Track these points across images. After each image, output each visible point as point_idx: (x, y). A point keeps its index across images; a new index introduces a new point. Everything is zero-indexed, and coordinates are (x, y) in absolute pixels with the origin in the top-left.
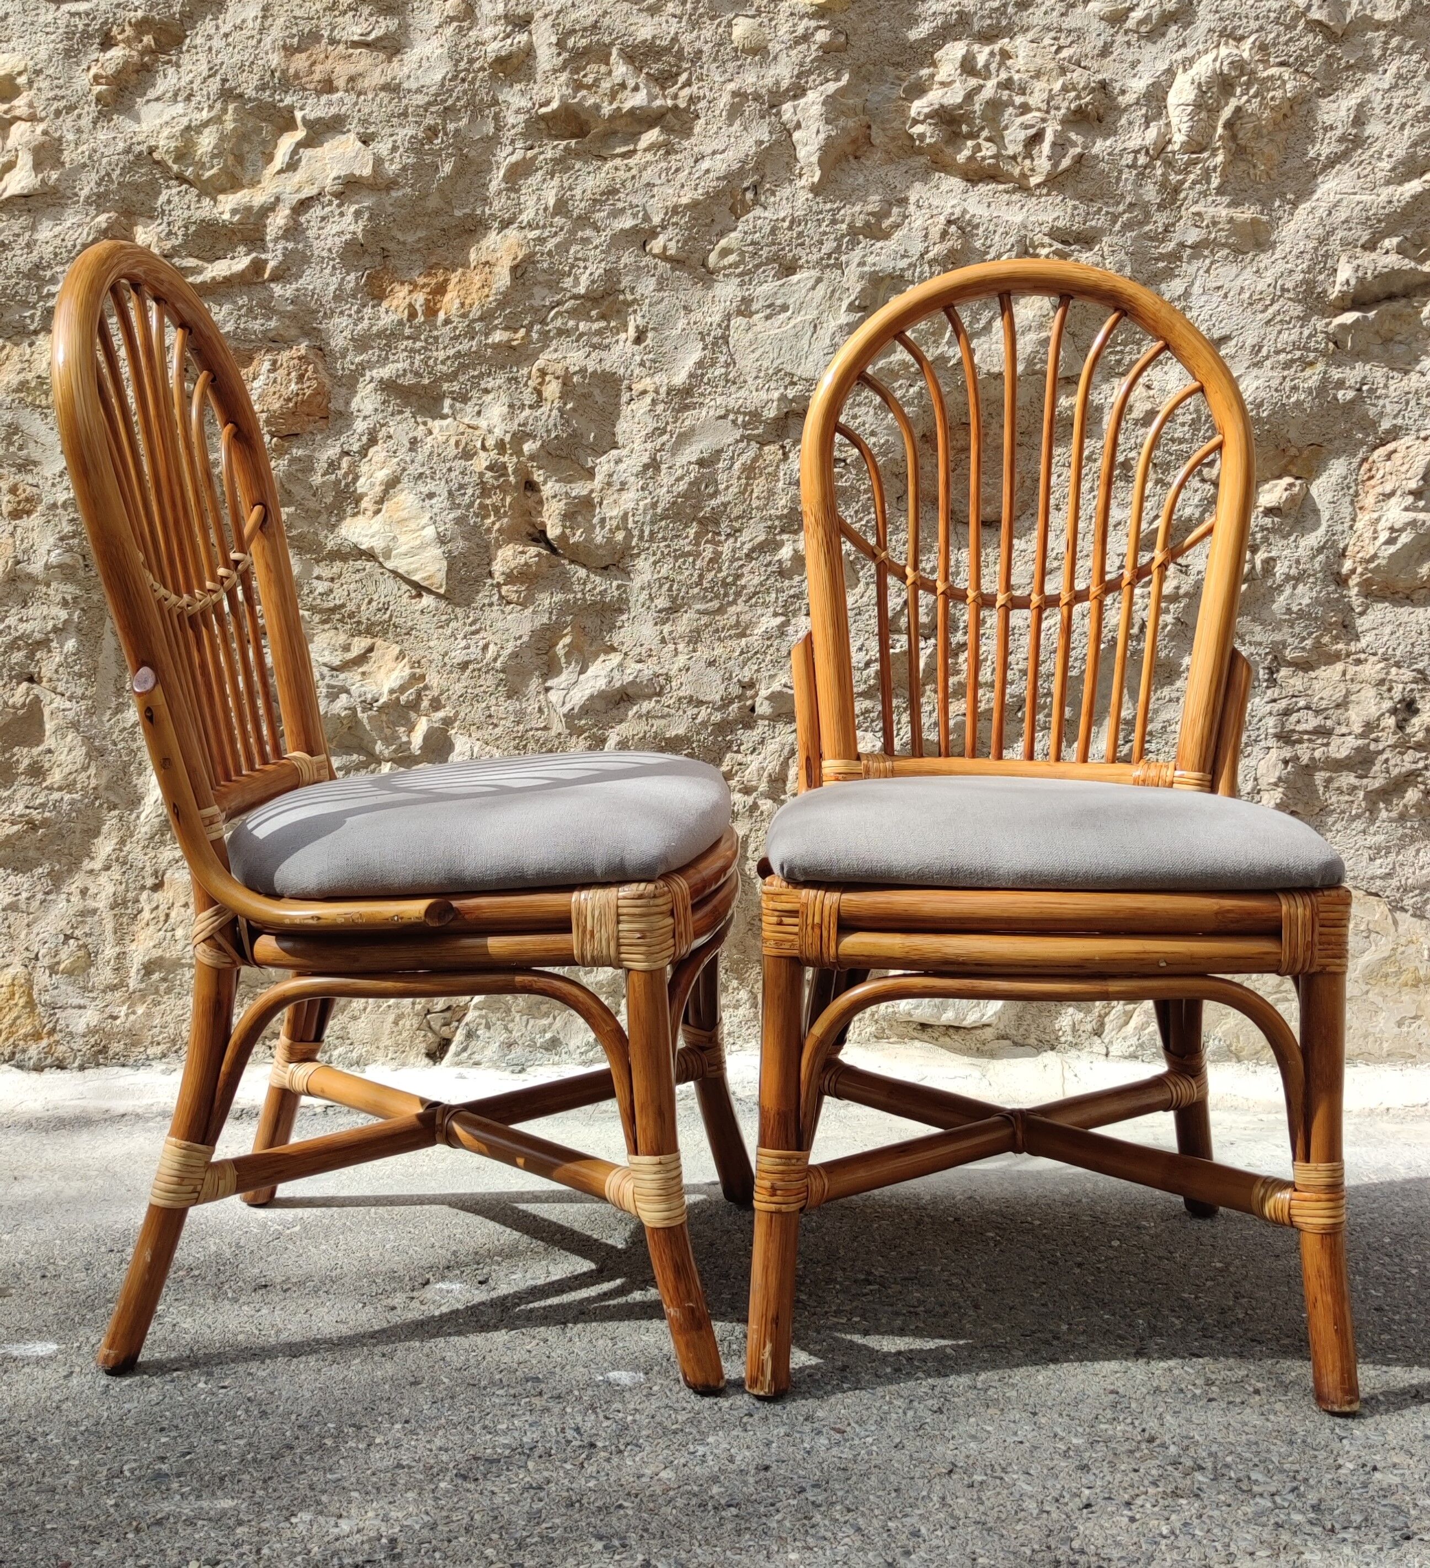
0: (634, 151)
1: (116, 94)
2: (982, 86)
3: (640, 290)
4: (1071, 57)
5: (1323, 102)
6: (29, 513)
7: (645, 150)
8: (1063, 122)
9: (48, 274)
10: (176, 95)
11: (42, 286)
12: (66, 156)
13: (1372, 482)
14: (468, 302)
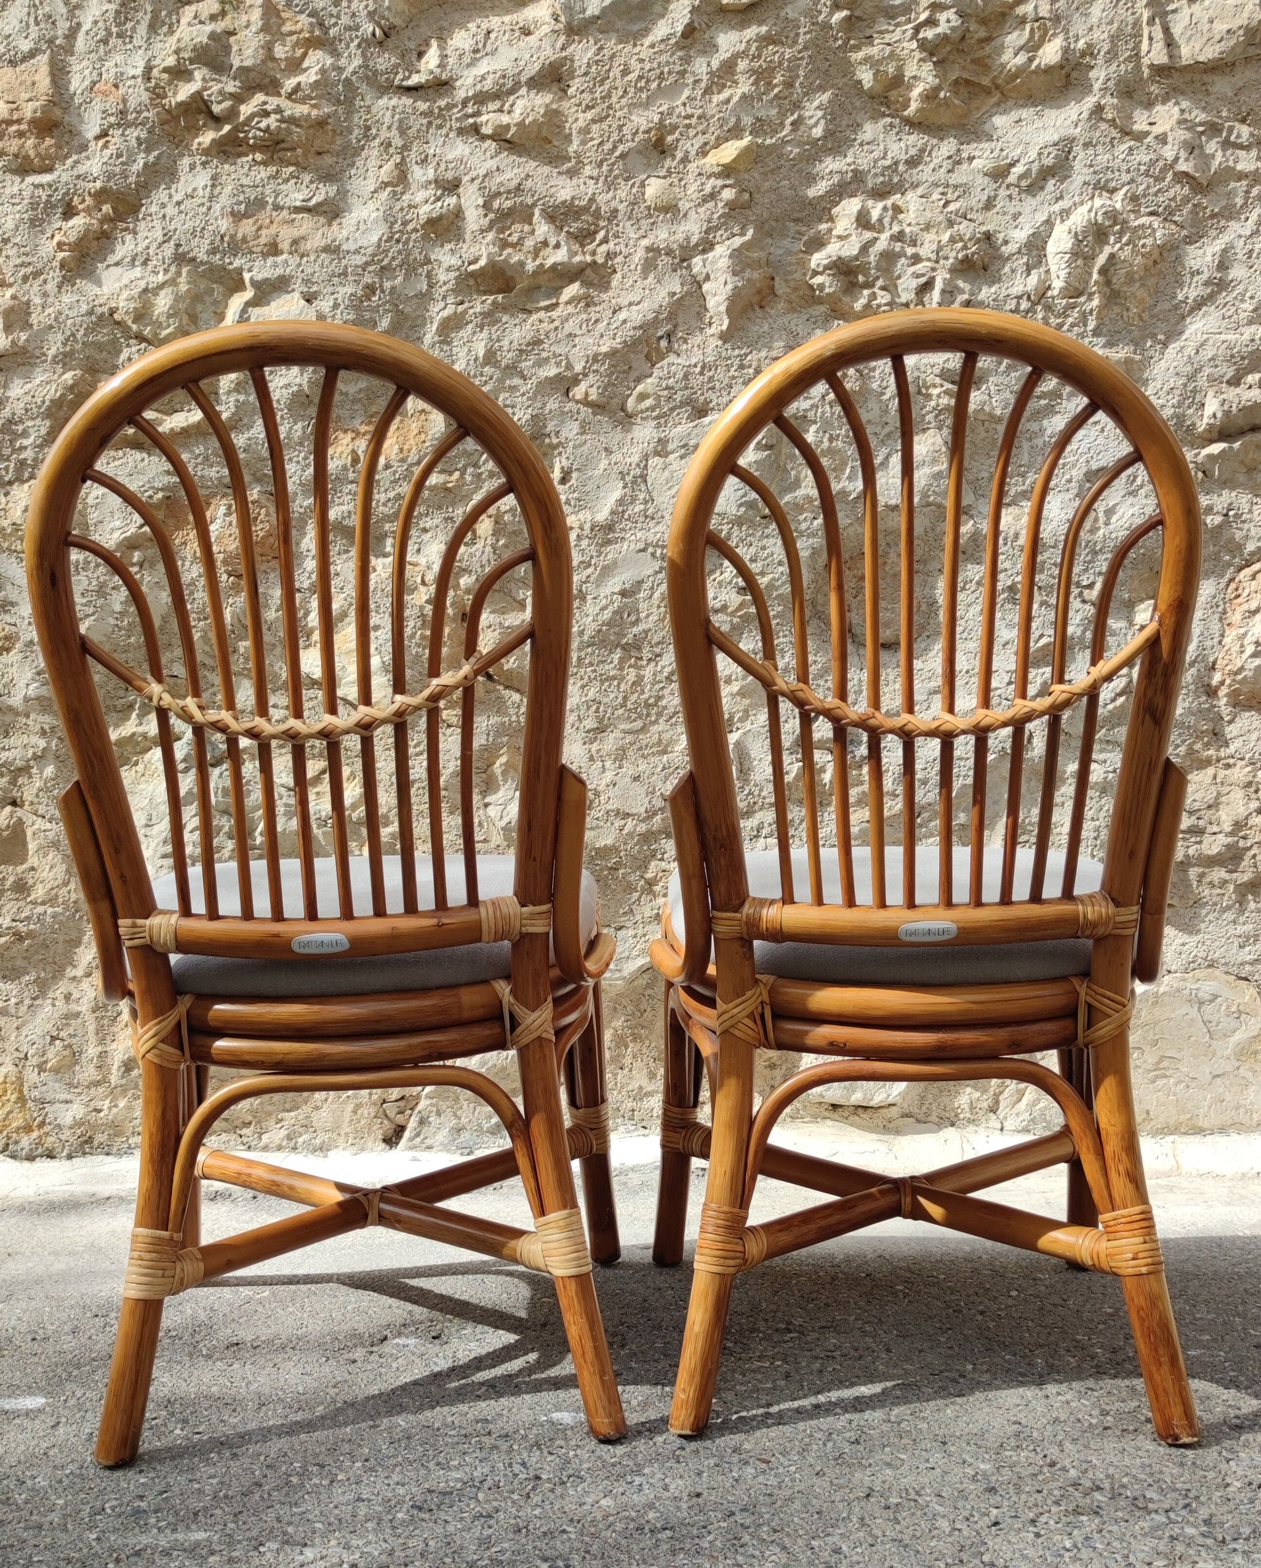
0: (557, 305)
1: (79, 260)
2: (876, 239)
3: (563, 434)
4: (958, 211)
5: (1191, 249)
6: (8, 650)
7: (567, 303)
8: (952, 271)
9: (20, 428)
10: (134, 260)
11: (15, 440)
12: (34, 319)
13: (1239, 600)
14: (406, 447)
